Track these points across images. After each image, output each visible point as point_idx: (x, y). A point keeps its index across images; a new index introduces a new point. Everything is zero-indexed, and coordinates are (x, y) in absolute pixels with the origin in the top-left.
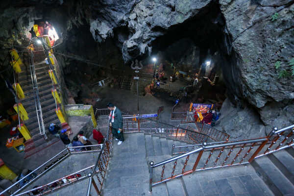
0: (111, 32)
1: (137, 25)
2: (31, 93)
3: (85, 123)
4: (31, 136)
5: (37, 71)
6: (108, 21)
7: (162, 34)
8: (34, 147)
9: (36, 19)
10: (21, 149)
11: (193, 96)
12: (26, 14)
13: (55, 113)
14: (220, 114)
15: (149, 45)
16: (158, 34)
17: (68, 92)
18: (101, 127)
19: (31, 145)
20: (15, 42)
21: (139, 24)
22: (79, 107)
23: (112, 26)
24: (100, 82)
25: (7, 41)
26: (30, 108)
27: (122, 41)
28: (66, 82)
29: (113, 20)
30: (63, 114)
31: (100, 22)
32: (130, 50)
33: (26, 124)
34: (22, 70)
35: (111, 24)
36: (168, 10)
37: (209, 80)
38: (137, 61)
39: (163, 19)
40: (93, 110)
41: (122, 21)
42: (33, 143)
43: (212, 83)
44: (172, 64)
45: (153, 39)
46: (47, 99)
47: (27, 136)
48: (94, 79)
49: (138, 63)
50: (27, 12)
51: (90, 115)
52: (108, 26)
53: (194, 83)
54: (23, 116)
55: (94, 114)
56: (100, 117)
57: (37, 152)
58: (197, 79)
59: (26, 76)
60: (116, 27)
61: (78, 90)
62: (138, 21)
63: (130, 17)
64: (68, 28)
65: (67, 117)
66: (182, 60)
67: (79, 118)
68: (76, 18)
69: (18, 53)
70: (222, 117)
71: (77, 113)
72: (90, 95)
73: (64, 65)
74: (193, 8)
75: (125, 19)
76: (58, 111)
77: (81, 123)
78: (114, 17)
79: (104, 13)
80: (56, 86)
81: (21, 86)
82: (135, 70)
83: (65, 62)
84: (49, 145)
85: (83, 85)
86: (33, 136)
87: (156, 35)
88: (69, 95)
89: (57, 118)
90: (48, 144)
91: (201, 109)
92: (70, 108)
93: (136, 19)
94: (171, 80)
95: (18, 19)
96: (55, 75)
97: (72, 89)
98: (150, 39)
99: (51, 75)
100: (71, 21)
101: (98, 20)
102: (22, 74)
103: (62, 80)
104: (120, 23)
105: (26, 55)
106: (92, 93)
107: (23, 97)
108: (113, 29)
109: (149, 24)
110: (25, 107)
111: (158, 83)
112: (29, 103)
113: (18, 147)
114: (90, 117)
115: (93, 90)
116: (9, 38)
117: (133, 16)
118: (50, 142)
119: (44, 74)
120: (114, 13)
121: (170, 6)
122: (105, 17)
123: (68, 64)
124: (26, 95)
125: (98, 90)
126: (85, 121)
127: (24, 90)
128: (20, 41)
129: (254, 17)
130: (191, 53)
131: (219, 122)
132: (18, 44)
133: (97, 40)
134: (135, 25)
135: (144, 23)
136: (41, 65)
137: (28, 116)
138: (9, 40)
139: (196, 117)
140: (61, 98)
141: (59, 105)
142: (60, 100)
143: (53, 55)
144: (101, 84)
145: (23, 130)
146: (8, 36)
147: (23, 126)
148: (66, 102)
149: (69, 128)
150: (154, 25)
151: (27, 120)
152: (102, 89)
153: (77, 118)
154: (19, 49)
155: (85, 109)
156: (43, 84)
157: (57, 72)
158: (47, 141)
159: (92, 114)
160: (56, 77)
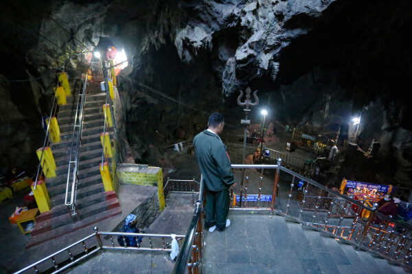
0: (210, 41)
1: (256, 22)
2: (70, 136)
3: (146, 197)
4: (51, 206)
5: (87, 106)
6: (206, 22)
7: (305, 32)
8: (49, 228)
9: (103, 36)
10: (30, 228)
11: (330, 175)
12: (90, 25)
13: (99, 172)
15: (275, 59)
16: (296, 33)
17: (128, 146)
18: (171, 211)
19: (45, 224)
20: (67, 62)
21: (261, 20)
22: (140, 168)
23: (212, 30)
24: (176, 145)
25: (57, 58)
26: (62, 159)
27: (225, 58)
28: (127, 134)
29: (215, 19)
30: (111, 176)
31: (193, 28)
32: (241, 65)
33: (48, 185)
34: (68, 102)
35: (210, 27)
37: (360, 149)
38: (249, 90)
40: (162, 178)
41: (232, 17)
42: (49, 221)
43: (366, 154)
44: (288, 127)
45: (285, 44)
46: (92, 148)
47: (43, 205)
48: (168, 141)
49: (252, 94)
50: (93, 21)
51: (155, 185)
52: (206, 30)
53: (331, 154)
54: (48, 170)
55: (164, 185)
56: (172, 195)
57: (51, 238)
58: (335, 147)
59: (70, 111)
60: (219, 29)
61: (144, 151)
62: (260, 13)
63: (246, 9)
64: (144, 48)
65: (118, 184)
66: (304, 120)
67: (136, 188)
68: (156, 33)
69: (69, 80)
71: (134, 180)
72: (160, 161)
73: (129, 107)
75: (236, 12)
76: (103, 168)
77: (139, 197)
78: (218, 13)
79: (201, 9)
80: (110, 130)
81: (59, 124)
82: (245, 107)
83: (131, 103)
84: (77, 229)
85: (151, 146)
86: (54, 208)
87: (292, 35)
88: (129, 152)
89: (100, 181)
90: (74, 225)
91: (366, 192)
92: (125, 170)
93: (255, 12)
94: (289, 149)
95: (78, 28)
96: (112, 114)
97: (135, 146)
98: (279, 45)
99: (107, 113)
100: (149, 39)
101: (190, 25)
102: (66, 107)
103: (122, 127)
104: (226, 21)
105: (79, 83)
106: (163, 159)
107: (58, 140)
108: (212, 35)
109: (279, 17)
110: (55, 156)
111: (268, 152)
112: (63, 150)
113: (25, 225)
114: (156, 188)
115: (165, 156)
116: (60, 55)
117: (250, 7)
118: (79, 223)
119: (97, 111)
120: (218, 7)
122: (202, 16)
123: (135, 106)
124: (62, 137)
125: (172, 157)
126: (145, 194)
127: (61, 131)
128: (75, 63)
130: (322, 107)
132: (71, 67)
133: (184, 57)
134: (253, 21)
135: (271, 15)
136: (95, 99)
137: (56, 172)
138: (60, 57)
140: (114, 149)
141: (109, 160)
142: (112, 152)
143: (116, 89)
144: (177, 148)
145: (38, 192)
146: (60, 51)
147: (41, 184)
148: (121, 159)
149: (117, 201)
150: (291, 14)
151: (52, 178)
152: (178, 156)
153: (134, 188)
154: (72, 74)
155: (149, 172)
156: (93, 125)
157: (117, 112)
158: (75, 219)
159: (160, 183)
160: (113, 118)
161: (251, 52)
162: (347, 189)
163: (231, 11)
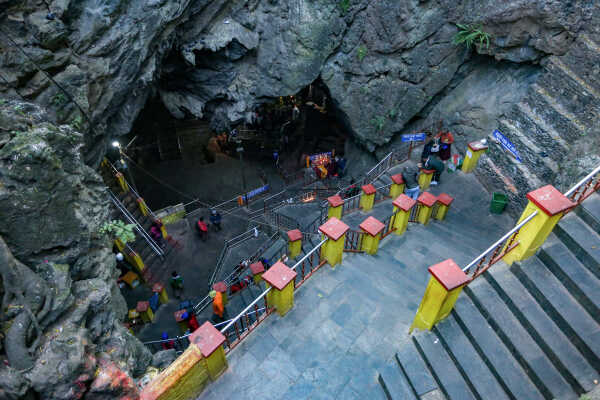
1: (239, 96)
6: (200, 96)
14: (345, 160)
16: (264, 101)
21: (242, 95)
23: (205, 100)
29: (207, 95)
31: (185, 96)
35: (202, 98)
36: (273, 80)
37: (317, 107)
39: (271, 89)
41: (221, 94)
43: (322, 109)
45: (257, 105)
52: (199, 100)
58: (296, 109)
60: (211, 100)
62: (240, 92)
63: (230, 89)
70: (348, 163)
74: (301, 84)
75: (223, 92)
78: (208, 91)
79: (193, 88)
87: (260, 102)
91: (321, 159)
93: (237, 91)
98: (254, 107)
99: (122, 180)
104: (215, 96)
108: (204, 104)
109: (253, 94)
117: (232, 88)
120: (208, 88)
121: (275, 78)
122: (194, 91)
129: (349, 89)
131: (347, 170)
134: (236, 96)
135: (248, 93)
139: (318, 173)
150: (260, 94)
161: (240, 116)
162: (310, 162)
163: (219, 92)
